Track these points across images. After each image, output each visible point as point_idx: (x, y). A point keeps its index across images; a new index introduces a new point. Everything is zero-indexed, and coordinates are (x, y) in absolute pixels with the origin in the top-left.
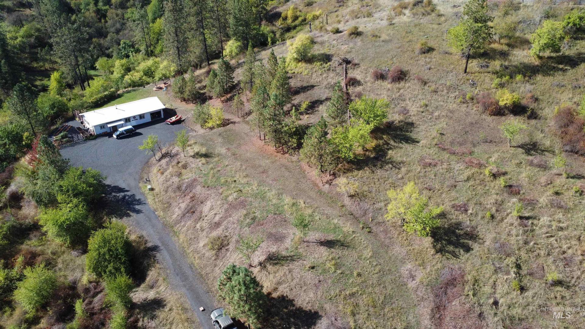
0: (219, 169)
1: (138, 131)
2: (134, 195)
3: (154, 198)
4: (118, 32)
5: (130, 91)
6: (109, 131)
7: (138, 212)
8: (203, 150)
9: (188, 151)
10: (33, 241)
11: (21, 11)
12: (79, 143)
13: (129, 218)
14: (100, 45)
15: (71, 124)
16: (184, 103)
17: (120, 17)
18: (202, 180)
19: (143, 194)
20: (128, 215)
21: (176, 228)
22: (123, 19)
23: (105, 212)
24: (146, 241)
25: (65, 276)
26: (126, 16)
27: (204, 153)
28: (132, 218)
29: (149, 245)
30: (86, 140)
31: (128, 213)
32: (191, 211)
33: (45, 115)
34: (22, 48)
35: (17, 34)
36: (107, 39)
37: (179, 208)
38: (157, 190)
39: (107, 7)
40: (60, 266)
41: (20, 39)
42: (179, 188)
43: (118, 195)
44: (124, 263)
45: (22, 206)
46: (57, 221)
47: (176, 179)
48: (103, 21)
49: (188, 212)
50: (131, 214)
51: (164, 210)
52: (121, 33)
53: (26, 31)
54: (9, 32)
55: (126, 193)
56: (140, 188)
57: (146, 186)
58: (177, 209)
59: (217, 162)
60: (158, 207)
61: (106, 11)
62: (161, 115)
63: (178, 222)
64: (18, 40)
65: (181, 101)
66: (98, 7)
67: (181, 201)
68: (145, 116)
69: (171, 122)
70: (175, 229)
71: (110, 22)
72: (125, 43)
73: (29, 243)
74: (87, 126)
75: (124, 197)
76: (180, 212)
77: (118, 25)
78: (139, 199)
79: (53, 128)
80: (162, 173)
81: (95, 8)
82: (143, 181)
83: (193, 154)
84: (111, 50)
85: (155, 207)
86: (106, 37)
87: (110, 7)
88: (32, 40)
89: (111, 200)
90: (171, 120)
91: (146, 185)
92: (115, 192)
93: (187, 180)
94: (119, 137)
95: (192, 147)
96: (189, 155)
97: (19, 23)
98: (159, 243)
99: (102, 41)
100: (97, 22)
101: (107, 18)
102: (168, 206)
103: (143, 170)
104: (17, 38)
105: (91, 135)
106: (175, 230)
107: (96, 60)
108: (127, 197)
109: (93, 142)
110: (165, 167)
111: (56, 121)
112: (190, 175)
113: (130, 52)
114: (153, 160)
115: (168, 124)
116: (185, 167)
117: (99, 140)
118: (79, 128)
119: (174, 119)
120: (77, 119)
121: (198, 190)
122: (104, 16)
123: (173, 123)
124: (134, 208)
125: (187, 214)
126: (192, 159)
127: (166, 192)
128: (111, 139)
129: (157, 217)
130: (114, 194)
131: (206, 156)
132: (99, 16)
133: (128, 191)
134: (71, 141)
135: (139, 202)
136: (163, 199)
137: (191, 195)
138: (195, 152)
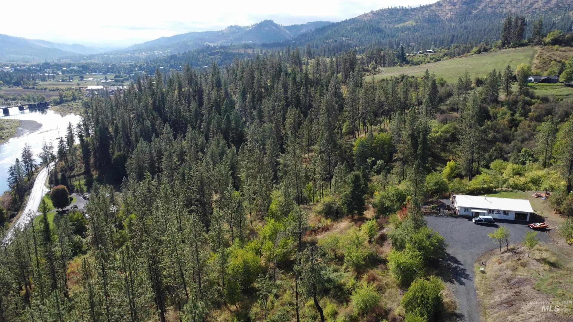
0: (561, 281)
1: (496, 223)
2: (465, 269)
3: (481, 279)
4: (523, 141)
5: (509, 191)
6: (471, 215)
7: (462, 283)
8: (553, 259)
9: (535, 253)
10: (379, 270)
11: (450, 113)
12: (443, 216)
13: (451, 285)
14: (501, 149)
15: (444, 201)
16: (558, 215)
17: (531, 128)
18: (536, 283)
19: (474, 273)
20: (452, 282)
21: (489, 311)
22: (534, 131)
23: (435, 272)
24: (456, 307)
25: (386, 303)
26: (538, 128)
27: (552, 261)
28: (454, 285)
29: (457, 311)
30: (449, 216)
31: (453, 281)
32: (510, 303)
33: (429, 188)
34: (438, 140)
35: (440, 130)
36: (510, 145)
37: (500, 297)
38: (488, 274)
39: (523, 118)
40: (387, 295)
41: (440, 133)
42: (508, 280)
43: (452, 264)
44: (429, 312)
45: (383, 245)
46: (398, 261)
47: (509, 272)
48: (513, 129)
49: (506, 303)
50: (455, 282)
51: (485, 292)
52: (526, 143)
53: (446, 128)
54: (434, 127)
55: (459, 265)
56: (473, 267)
57: (480, 268)
58: (497, 297)
59: (562, 274)
60: (481, 288)
61: (520, 121)
62: (527, 218)
63: (493, 307)
64: (438, 134)
65: (556, 213)
66: (514, 117)
67: (505, 291)
68: (510, 213)
69: (533, 227)
70: (487, 311)
71: (519, 131)
72: (525, 151)
73: (376, 270)
74: (455, 206)
75: (457, 268)
76: (499, 300)
77: (526, 135)
78: (468, 275)
79: (430, 200)
80: (500, 263)
81: (510, 118)
82: (480, 263)
83: (538, 258)
84: (510, 155)
85: (478, 287)
86: (510, 143)
87: (525, 118)
88: (448, 135)
89: (445, 266)
90: (535, 225)
91: (480, 266)
92: (451, 261)
93: (519, 277)
94: (477, 222)
95: (541, 252)
96: (534, 257)
97: (444, 122)
98: (466, 314)
99: (504, 145)
100: (507, 129)
101: (518, 128)
102: (491, 291)
103: (484, 254)
104: (437, 132)
105: (455, 213)
106: (487, 313)
107: (493, 161)
108: (459, 269)
109: (454, 219)
110: (505, 259)
111: (434, 196)
112: (526, 274)
113: (528, 160)
114: (498, 251)
115: (530, 228)
116: (524, 265)
117: (459, 220)
118: (448, 206)
119: (538, 225)
120: (451, 199)
121: (527, 289)
122: (516, 125)
123: (535, 229)
124: (460, 279)
125: (505, 304)
126: (534, 262)
127: (496, 279)
128: (470, 222)
129: (476, 295)
130: (449, 262)
131: (553, 265)
132: (511, 125)
133: (461, 265)
134: (438, 213)
135: (467, 277)
136: (489, 284)
137: (517, 290)
138: (542, 257)
